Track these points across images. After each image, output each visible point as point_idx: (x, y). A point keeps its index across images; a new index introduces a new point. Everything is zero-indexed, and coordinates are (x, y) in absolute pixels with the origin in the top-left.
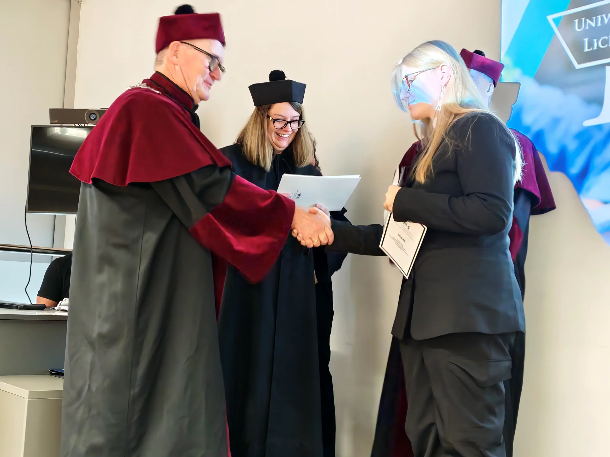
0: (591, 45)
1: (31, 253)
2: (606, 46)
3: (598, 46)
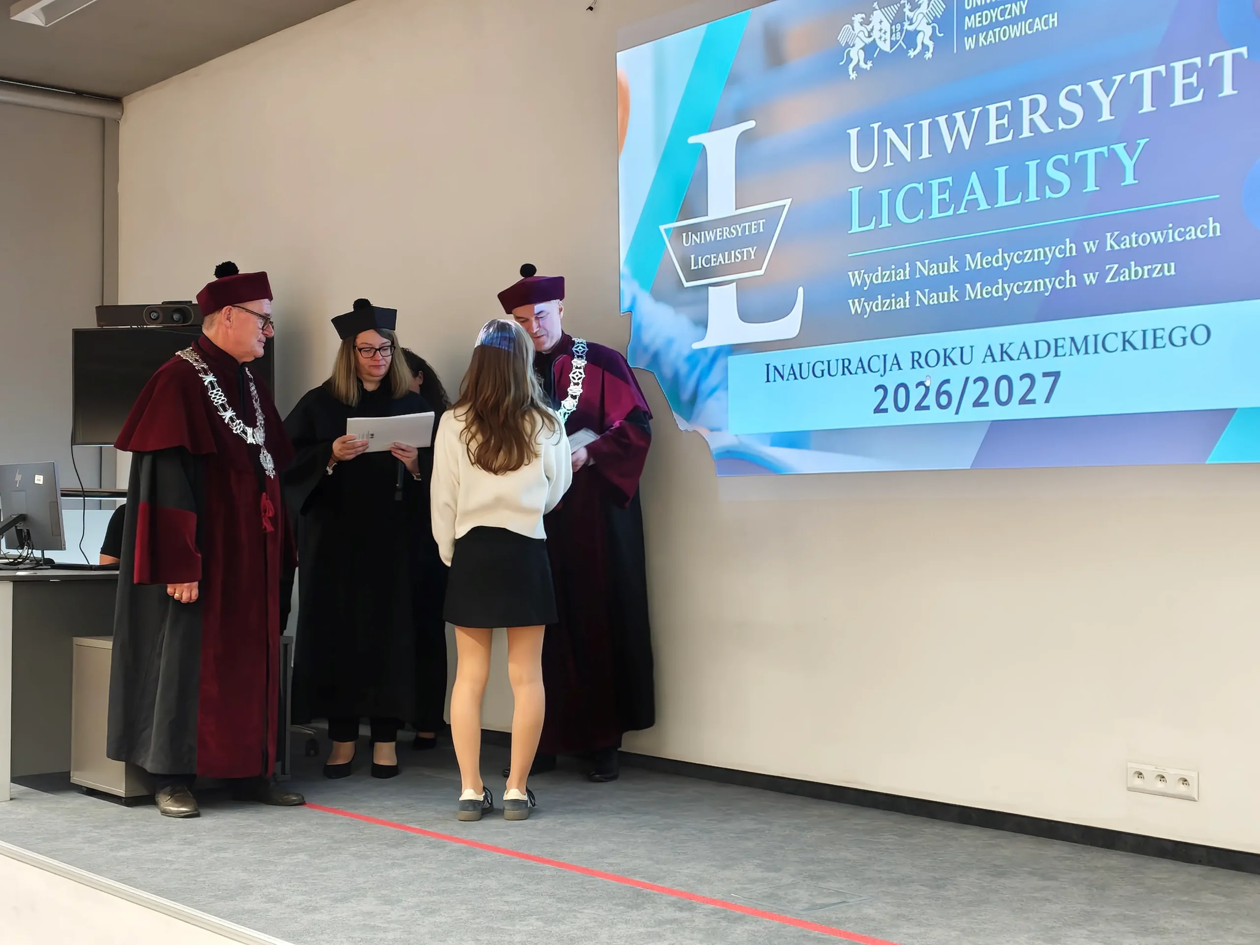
3: (702, 265)
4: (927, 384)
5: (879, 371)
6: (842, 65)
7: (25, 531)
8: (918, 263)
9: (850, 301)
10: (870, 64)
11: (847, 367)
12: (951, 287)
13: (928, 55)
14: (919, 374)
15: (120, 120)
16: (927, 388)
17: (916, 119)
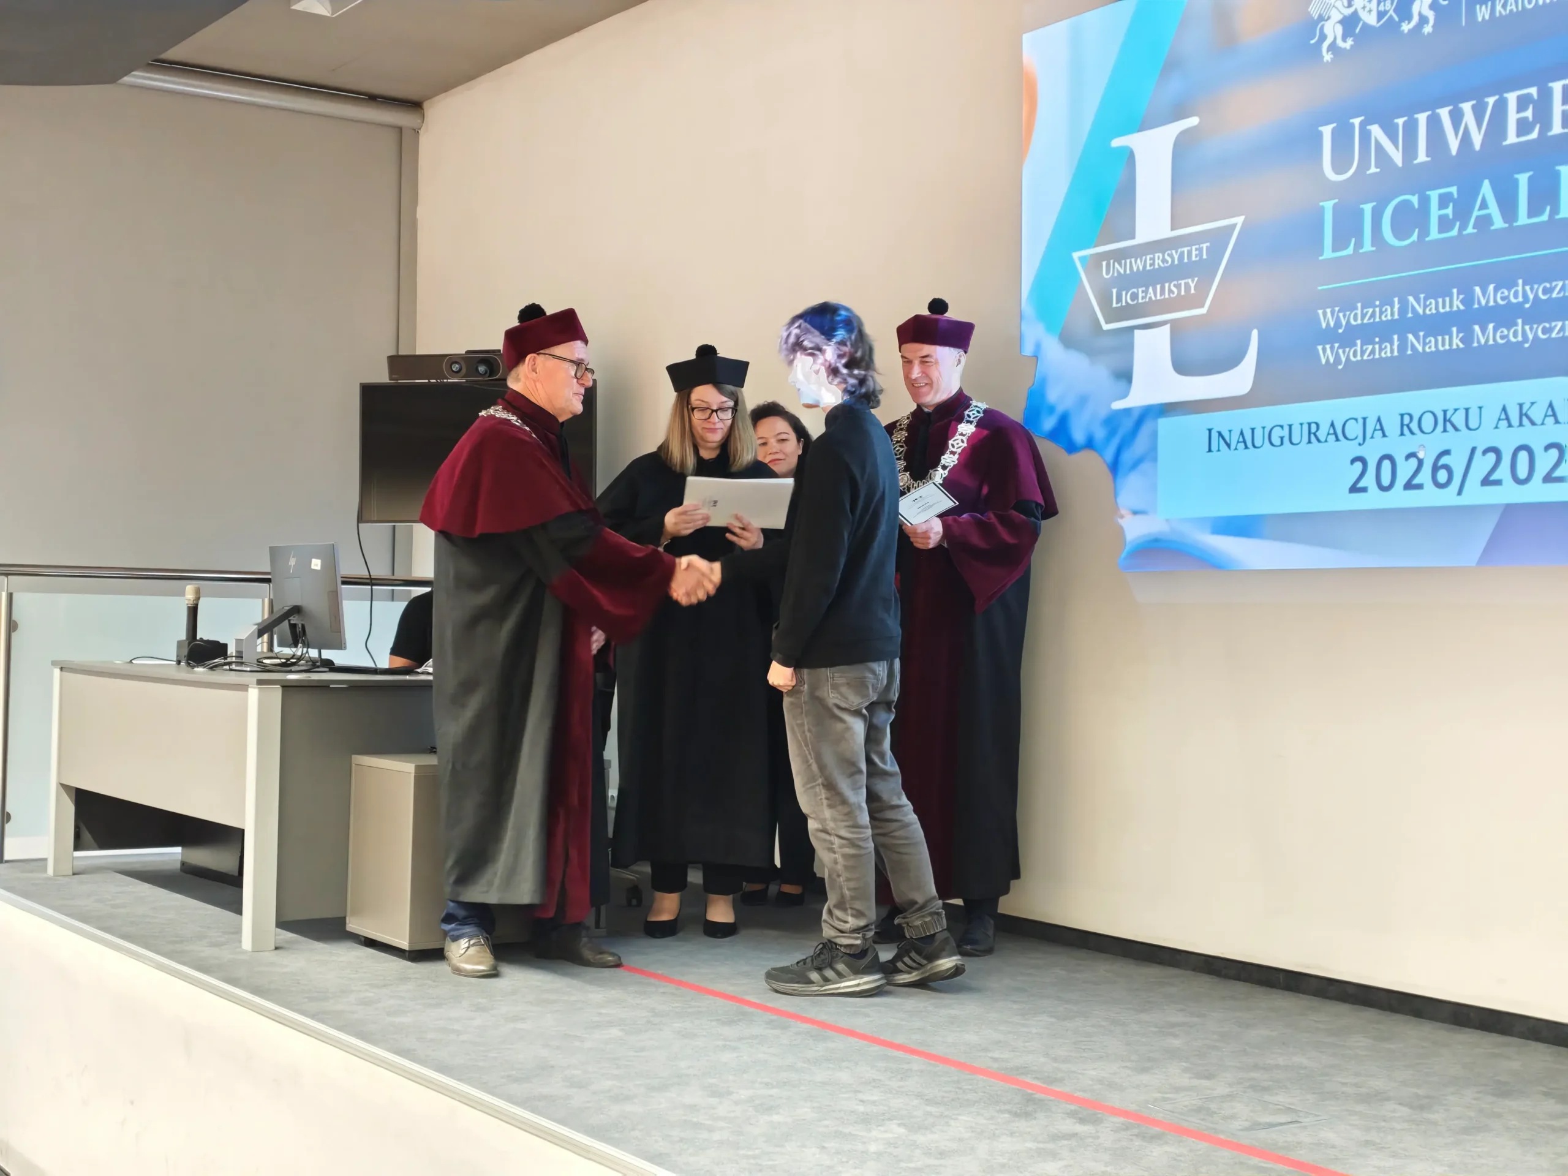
0: (1119, 300)
1: (370, 587)
2: (1135, 302)
3: (1126, 302)
4: (1421, 455)
5: (1356, 438)
6: (1313, 44)
7: (300, 626)
8: (1411, 299)
9: (1320, 348)
10: (1350, 42)
11: (1315, 434)
12: (1454, 329)
13: (1428, 29)
14: (1410, 443)
15: (420, 129)
16: (1421, 462)
17: (1410, 111)
